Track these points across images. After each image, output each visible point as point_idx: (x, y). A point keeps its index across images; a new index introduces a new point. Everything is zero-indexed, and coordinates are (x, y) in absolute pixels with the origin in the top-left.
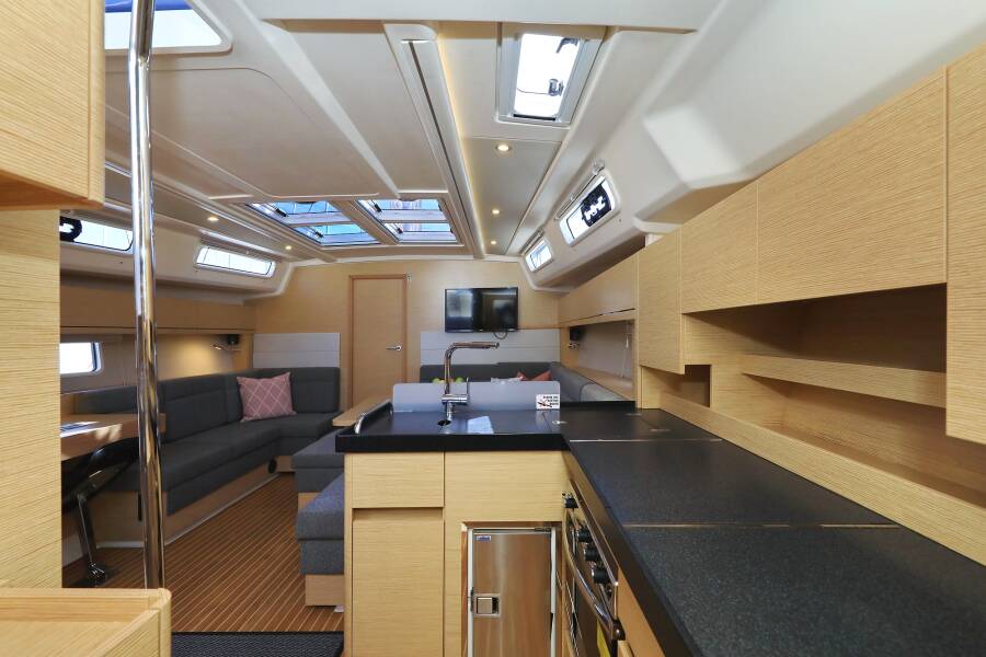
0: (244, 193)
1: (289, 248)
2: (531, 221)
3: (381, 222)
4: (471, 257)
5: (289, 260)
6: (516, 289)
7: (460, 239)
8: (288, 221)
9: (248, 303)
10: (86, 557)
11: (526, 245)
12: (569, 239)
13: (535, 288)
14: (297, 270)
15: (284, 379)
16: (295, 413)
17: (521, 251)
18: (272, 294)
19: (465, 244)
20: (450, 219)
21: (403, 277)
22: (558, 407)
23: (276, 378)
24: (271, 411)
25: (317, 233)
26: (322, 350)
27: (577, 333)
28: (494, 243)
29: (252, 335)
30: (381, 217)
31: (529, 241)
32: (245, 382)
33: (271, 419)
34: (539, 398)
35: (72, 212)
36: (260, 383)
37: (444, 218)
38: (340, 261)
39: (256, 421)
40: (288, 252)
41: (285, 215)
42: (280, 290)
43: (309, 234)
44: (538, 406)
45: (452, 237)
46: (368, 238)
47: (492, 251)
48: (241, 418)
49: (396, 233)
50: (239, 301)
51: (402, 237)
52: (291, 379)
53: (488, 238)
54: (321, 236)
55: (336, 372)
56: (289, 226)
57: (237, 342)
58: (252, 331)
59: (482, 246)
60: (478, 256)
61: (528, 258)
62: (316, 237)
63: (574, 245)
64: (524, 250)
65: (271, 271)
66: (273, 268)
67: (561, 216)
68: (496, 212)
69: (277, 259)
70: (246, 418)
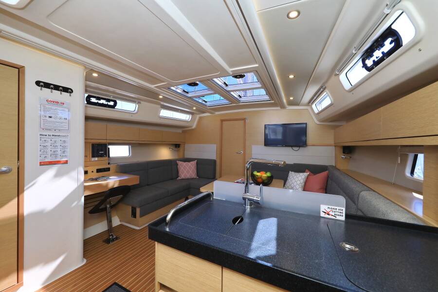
0: (164, 82)
1: (194, 108)
2: (316, 81)
3: (229, 92)
4: (279, 108)
5: (197, 114)
6: (306, 123)
7: (271, 98)
8: (190, 95)
9: (183, 132)
10: (108, 230)
11: (313, 98)
12: (347, 86)
13: (318, 123)
14: (200, 118)
15: (194, 163)
16: (198, 177)
17: (310, 102)
18: (191, 128)
19: (274, 100)
20: (264, 86)
21: (244, 119)
22: (343, 218)
23: (191, 162)
24: (188, 176)
25: (204, 101)
26: (209, 152)
27: (348, 150)
28: (291, 98)
29: (185, 144)
30: (228, 89)
31: (315, 95)
32: (180, 163)
33: (188, 179)
34: (323, 208)
35: (112, 97)
36: (184, 164)
37: (260, 86)
38: (217, 113)
39: (183, 179)
40: (194, 110)
41: (187, 93)
42: (194, 127)
43: (200, 101)
44: (322, 215)
45: (267, 98)
46: (226, 102)
47: (291, 103)
48: (177, 178)
49: (238, 98)
50: (180, 131)
51: (241, 99)
52: (197, 163)
53: (288, 96)
54: (206, 102)
55: (215, 161)
56: (190, 98)
57: (179, 147)
58: (184, 143)
59: (285, 101)
60: (283, 107)
61: (314, 106)
62: (204, 102)
63: (351, 90)
64: (312, 101)
65: (190, 119)
66: (191, 117)
67: (341, 71)
68: (291, 77)
69: (192, 113)
70: (179, 178)
